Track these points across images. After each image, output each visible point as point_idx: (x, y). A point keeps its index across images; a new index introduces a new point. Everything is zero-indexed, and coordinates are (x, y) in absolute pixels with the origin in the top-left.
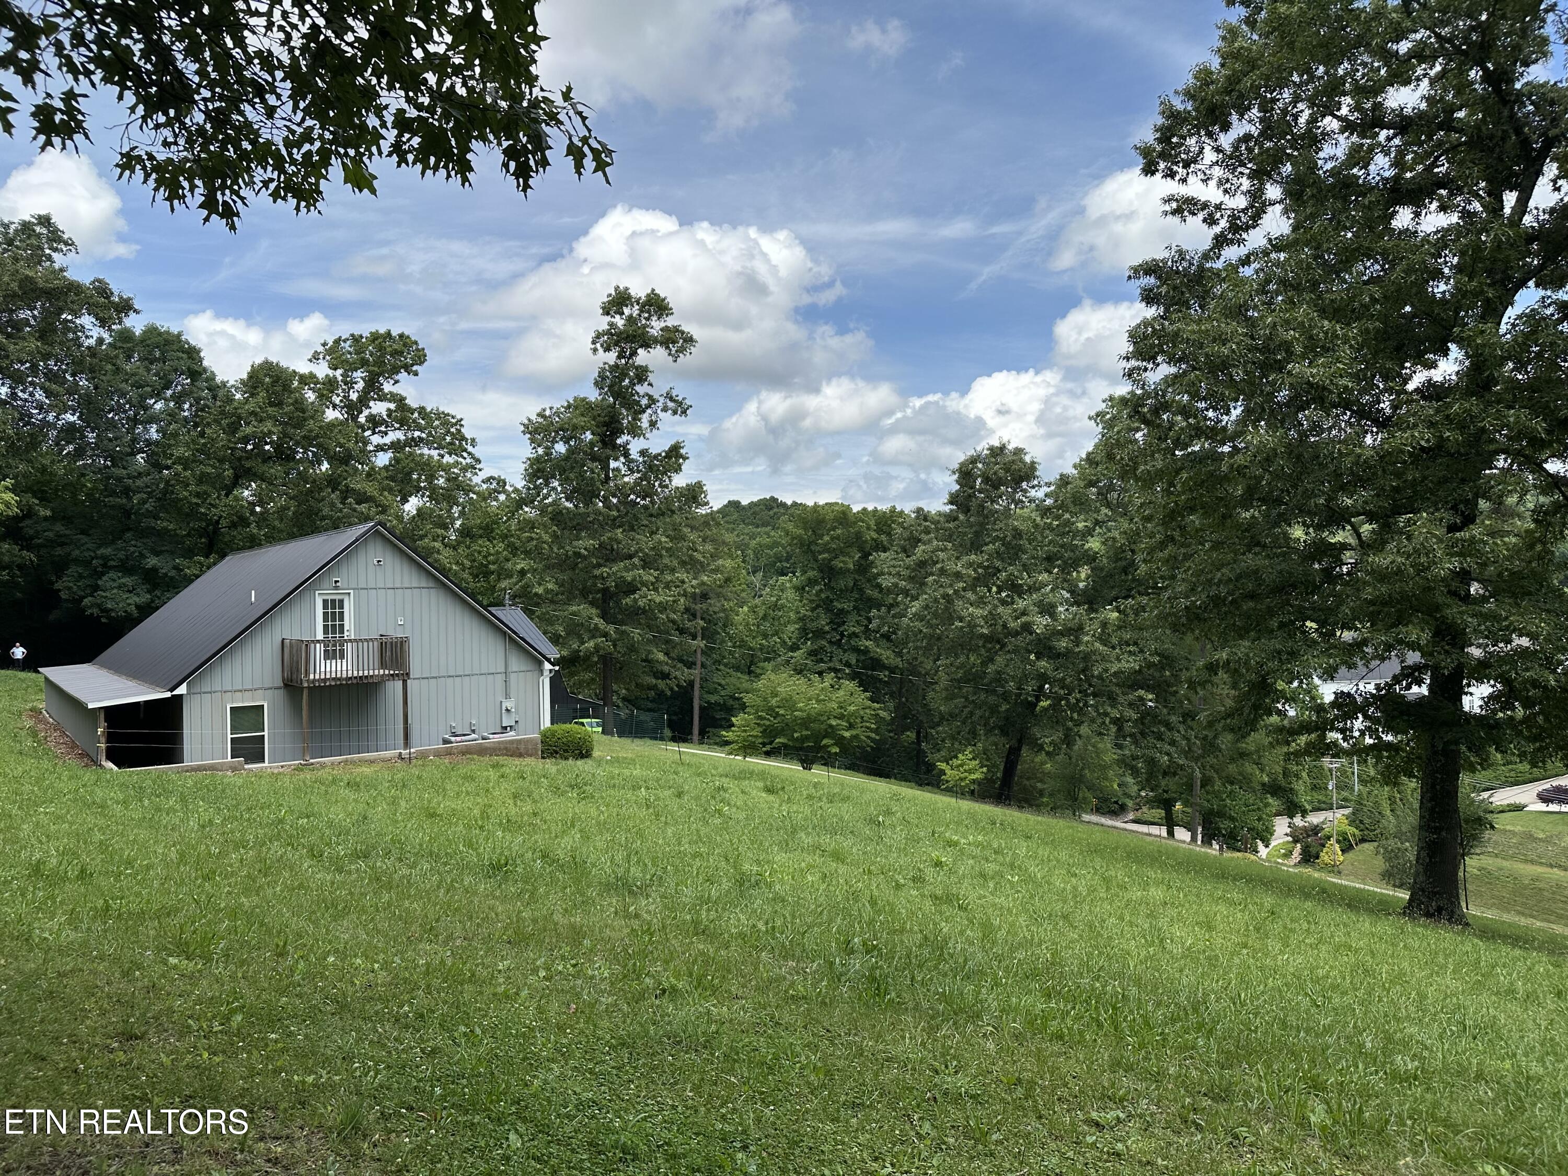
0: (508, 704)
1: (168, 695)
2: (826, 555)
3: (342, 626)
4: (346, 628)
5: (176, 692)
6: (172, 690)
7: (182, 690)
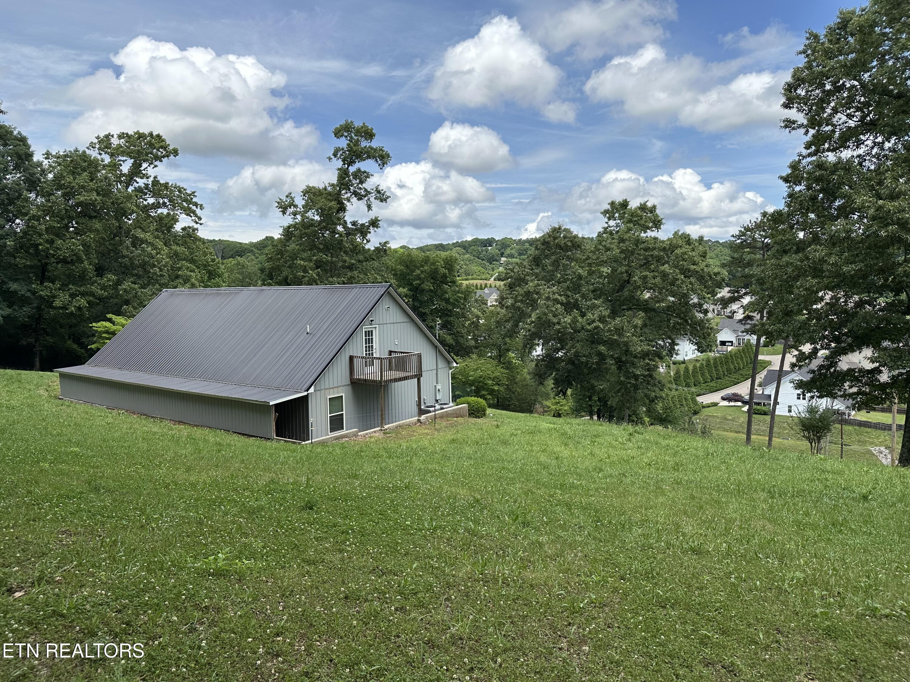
0: (438, 387)
1: (306, 393)
2: (418, 282)
3: (372, 346)
4: (374, 347)
5: (309, 392)
6: (307, 390)
7: (312, 390)
